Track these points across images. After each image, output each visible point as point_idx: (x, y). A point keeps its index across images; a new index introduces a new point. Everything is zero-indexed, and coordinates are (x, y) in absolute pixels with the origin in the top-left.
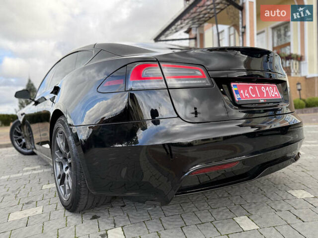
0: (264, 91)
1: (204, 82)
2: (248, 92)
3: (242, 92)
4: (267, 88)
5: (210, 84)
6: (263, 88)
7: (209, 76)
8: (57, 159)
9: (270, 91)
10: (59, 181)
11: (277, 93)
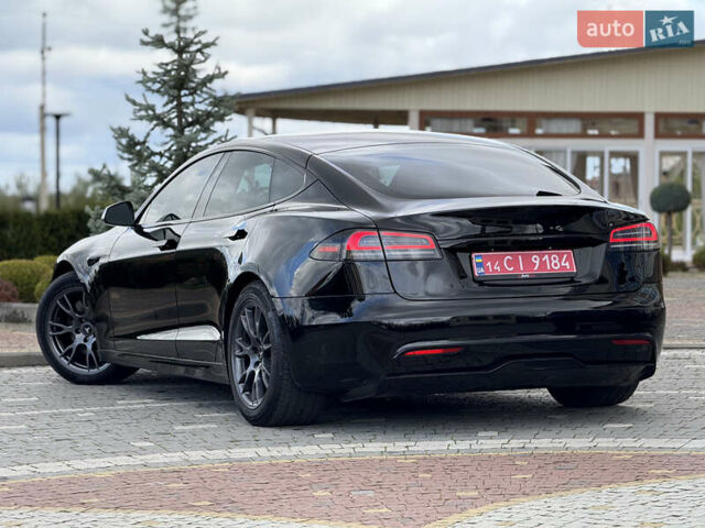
0: (537, 262)
1: (432, 252)
2: (501, 265)
3: (489, 264)
4: (546, 257)
5: (438, 256)
6: (535, 258)
7: (438, 246)
8: (238, 352)
9: (551, 262)
10: (240, 387)
11: (567, 264)
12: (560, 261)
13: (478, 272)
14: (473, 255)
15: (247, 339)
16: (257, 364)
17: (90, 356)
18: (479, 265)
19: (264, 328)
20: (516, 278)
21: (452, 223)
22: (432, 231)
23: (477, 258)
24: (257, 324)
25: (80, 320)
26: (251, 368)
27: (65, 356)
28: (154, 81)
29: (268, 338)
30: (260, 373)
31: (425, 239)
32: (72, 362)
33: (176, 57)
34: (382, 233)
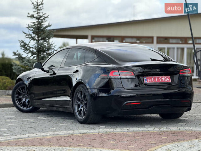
1: (133, 76)
2: (151, 80)
3: (148, 80)
5: (135, 77)
6: (160, 78)
7: (135, 75)
8: (76, 104)
9: (164, 79)
10: (77, 113)
11: (169, 80)
12: (167, 79)
13: (145, 82)
14: (144, 77)
15: (79, 100)
16: (82, 107)
17: (27, 104)
18: (145, 80)
19: (85, 97)
20: (155, 83)
21: (138, 69)
22: (133, 71)
23: (145, 78)
24: (83, 96)
25: (24, 95)
26: (80, 108)
27: (19, 104)
28: (31, 27)
29: (86, 99)
30: (83, 109)
31: (131, 73)
32: (22, 106)
33: (37, 20)
34: (119, 71)
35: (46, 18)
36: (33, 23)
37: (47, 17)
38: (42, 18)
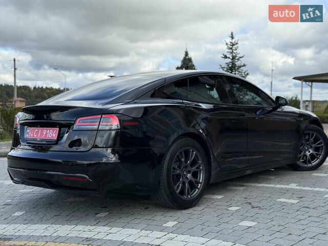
4: (48, 131)
6: (44, 131)
9: (49, 134)
11: (54, 135)
12: (52, 133)
20: (36, 140)
28: (225, 68)
33: (231, 61)
35: (241, 58)
36: (227, 63)
37: (243, 57)
38: (237, 58)
